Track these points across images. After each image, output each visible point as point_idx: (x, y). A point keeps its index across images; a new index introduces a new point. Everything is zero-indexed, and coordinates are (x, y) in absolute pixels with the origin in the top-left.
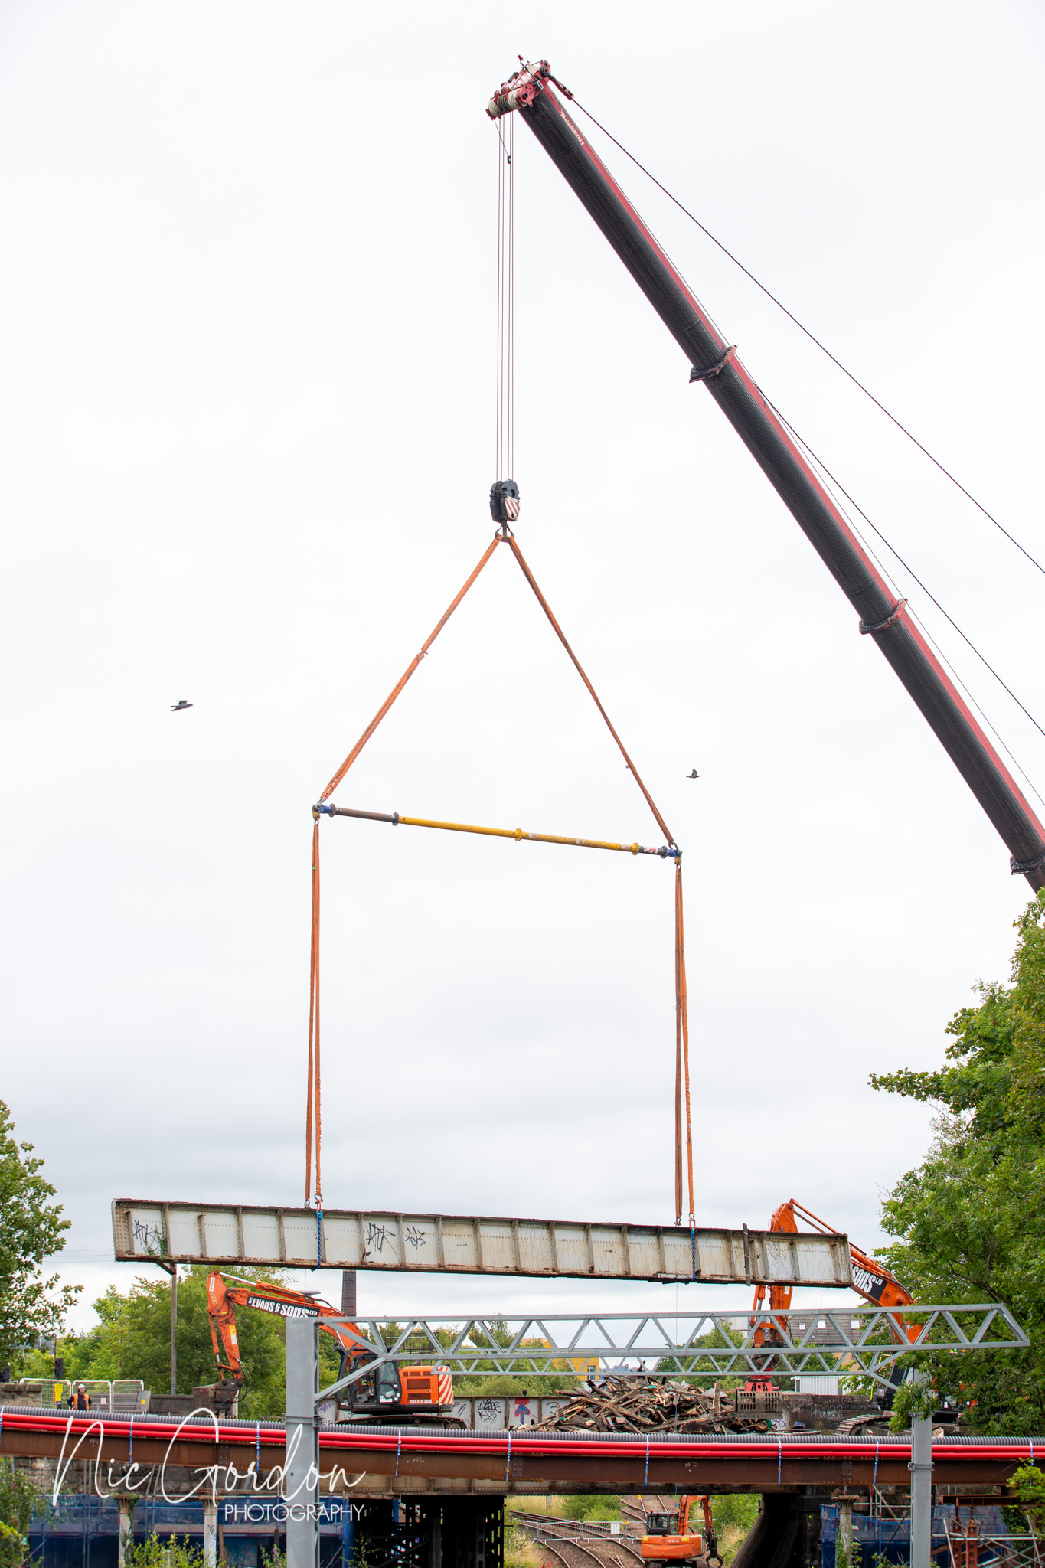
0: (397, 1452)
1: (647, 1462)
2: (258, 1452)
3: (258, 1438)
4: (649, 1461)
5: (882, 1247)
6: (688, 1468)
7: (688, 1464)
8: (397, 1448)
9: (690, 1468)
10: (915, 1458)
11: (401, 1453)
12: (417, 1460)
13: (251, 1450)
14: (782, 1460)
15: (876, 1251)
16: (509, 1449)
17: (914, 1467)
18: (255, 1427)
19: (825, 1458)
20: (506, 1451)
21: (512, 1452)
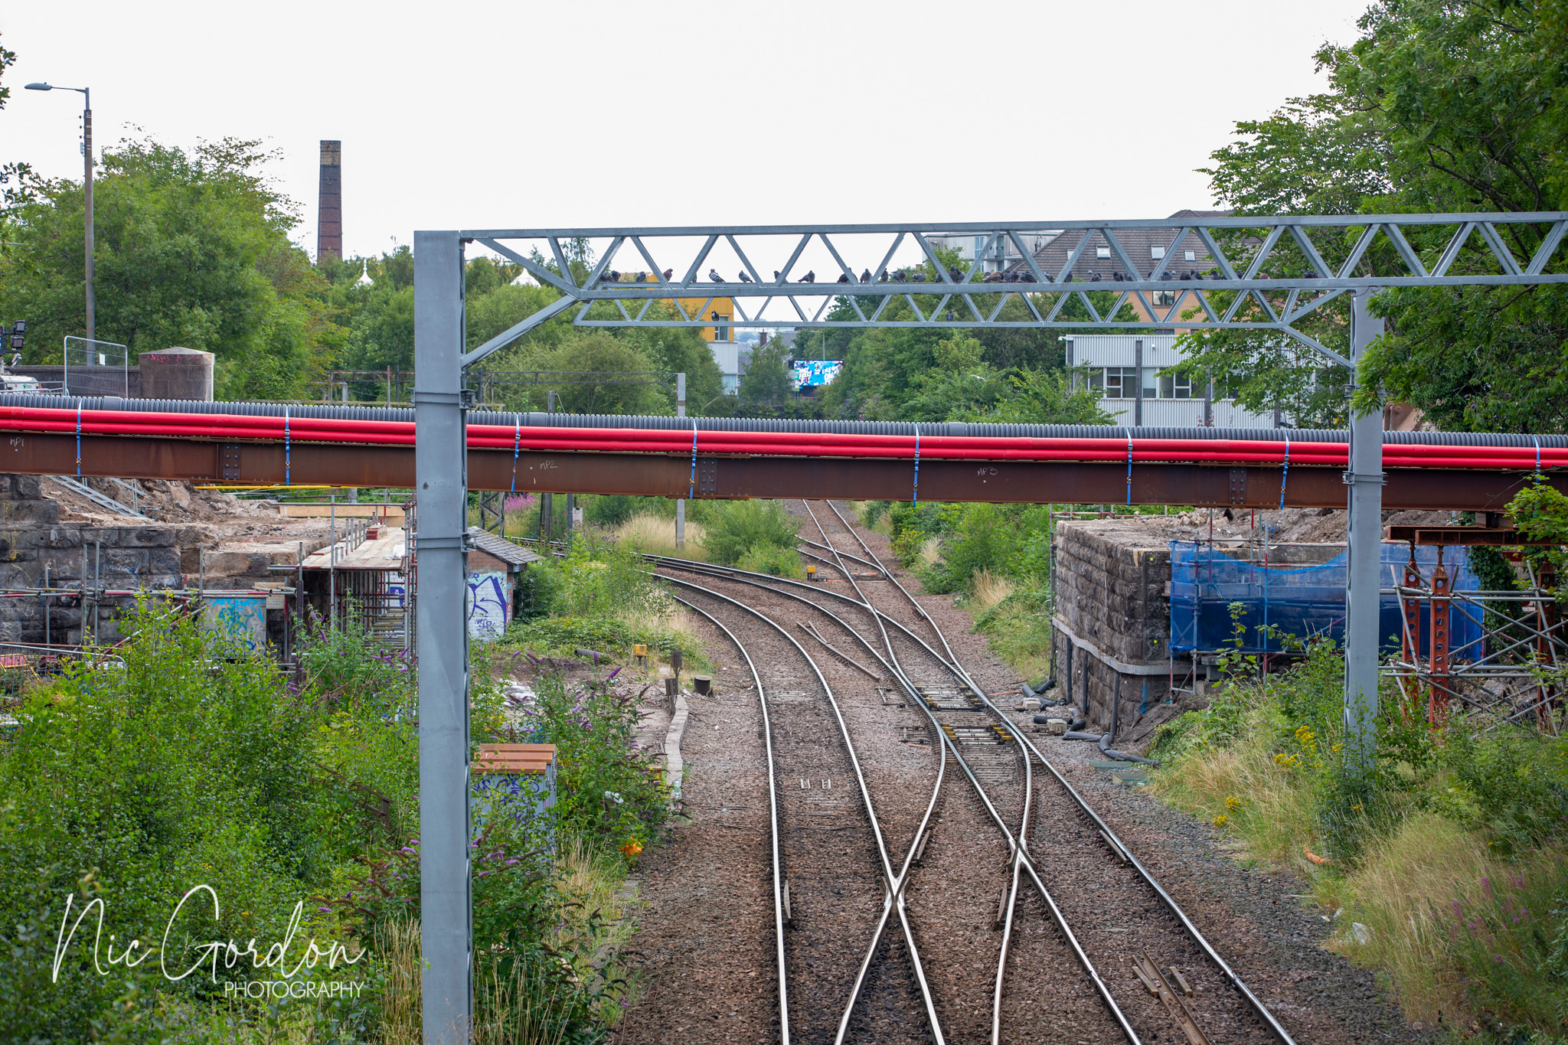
0: (513, 453)
1: (917, 468)
2: (288, 455)
3: (287, 432)
4: (919, 465)
5: (1250, 121)
6: (982, 477)
7: (982, 472)
8: (513, 446)
9: (984, 477)
10: (1355, 463)
11: (520, 453)
12: (546, 465)
13: (277, 453)
14: (1133, 465)
15: (1240, 125)
16: (695, 447)
17: (1353, 478)
18: (282, 414)
19: (1201, 464)
20: (690, 451)
21: (699, 451)
